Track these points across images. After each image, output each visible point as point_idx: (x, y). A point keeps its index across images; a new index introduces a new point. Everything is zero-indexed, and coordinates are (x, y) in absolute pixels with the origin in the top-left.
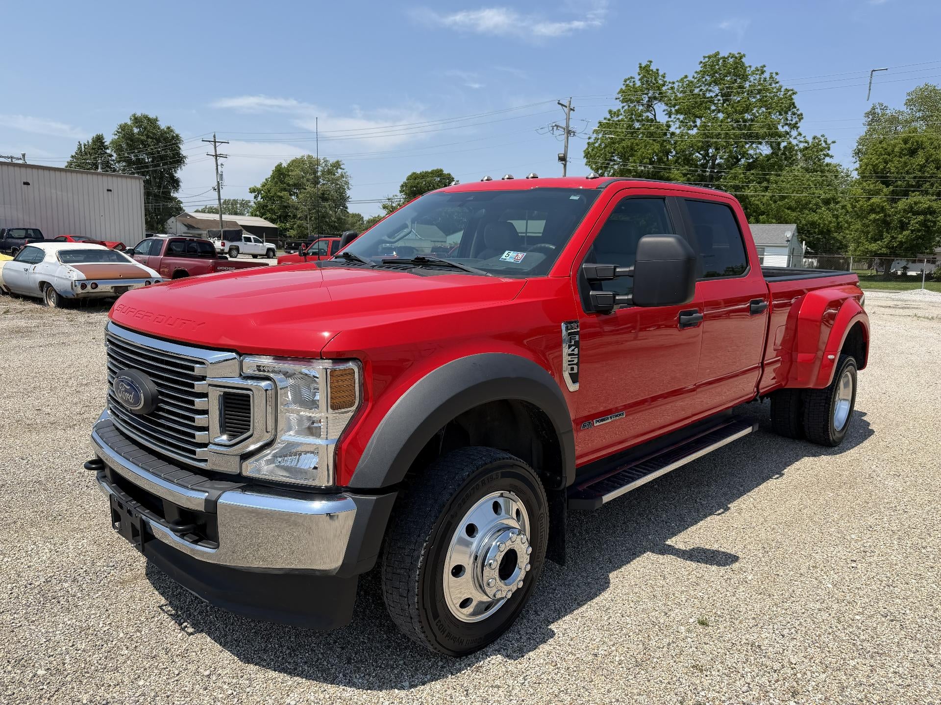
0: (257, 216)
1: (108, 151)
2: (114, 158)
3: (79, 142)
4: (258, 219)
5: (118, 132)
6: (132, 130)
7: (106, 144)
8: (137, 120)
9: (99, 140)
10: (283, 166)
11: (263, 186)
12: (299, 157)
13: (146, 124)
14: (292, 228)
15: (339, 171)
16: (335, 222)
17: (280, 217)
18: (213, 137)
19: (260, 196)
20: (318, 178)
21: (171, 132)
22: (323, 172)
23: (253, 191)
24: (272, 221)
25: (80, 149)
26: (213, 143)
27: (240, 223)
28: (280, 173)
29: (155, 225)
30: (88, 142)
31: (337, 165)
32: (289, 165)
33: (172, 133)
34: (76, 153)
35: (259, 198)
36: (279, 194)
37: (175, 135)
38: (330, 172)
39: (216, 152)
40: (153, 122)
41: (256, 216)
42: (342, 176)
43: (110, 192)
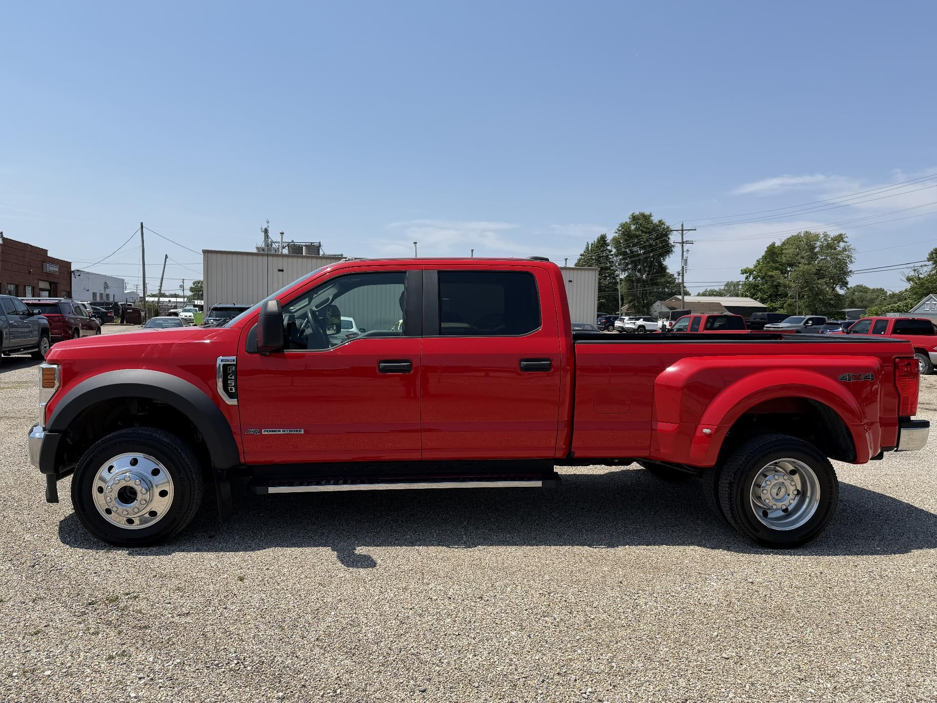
0: (748, 297)
1: (609, 248)
2: (612, 253)
3: (587, 242)
4: (749, 299)
5: (618, 230)
6: (629, 227)
7: (607, 242)
8: (634, 218)
9: (602, 240)
10: (776, 245)
11: (756, 267)
12: (795, 234)
13: (642, 221)
14: (782, 307)
15: (842, 244)
16: (831, 299)
17: (770, 296)
18: (681, 227)
19: (752, 276)
20: (816, 254)
21: (662, 224)
22: (822, 247)
23: (744, 272)
24: (763, 301)
25: (587, 248)
26: (680, 232)
27: (724, 304)
28: (772, 253)
29: (641, 309)
30: (594, 242)
31: (840, 238)
32: (784, 244)
33: (663, 226)
34: (584, 252)
35: (751, 279)
36: (770, 273)
37: (665, 227)
38: (830, 246)
39: (683, 239)
40: (646, 218)
41: (746, 296)
42: (845, 250)
43: (570, 283)
